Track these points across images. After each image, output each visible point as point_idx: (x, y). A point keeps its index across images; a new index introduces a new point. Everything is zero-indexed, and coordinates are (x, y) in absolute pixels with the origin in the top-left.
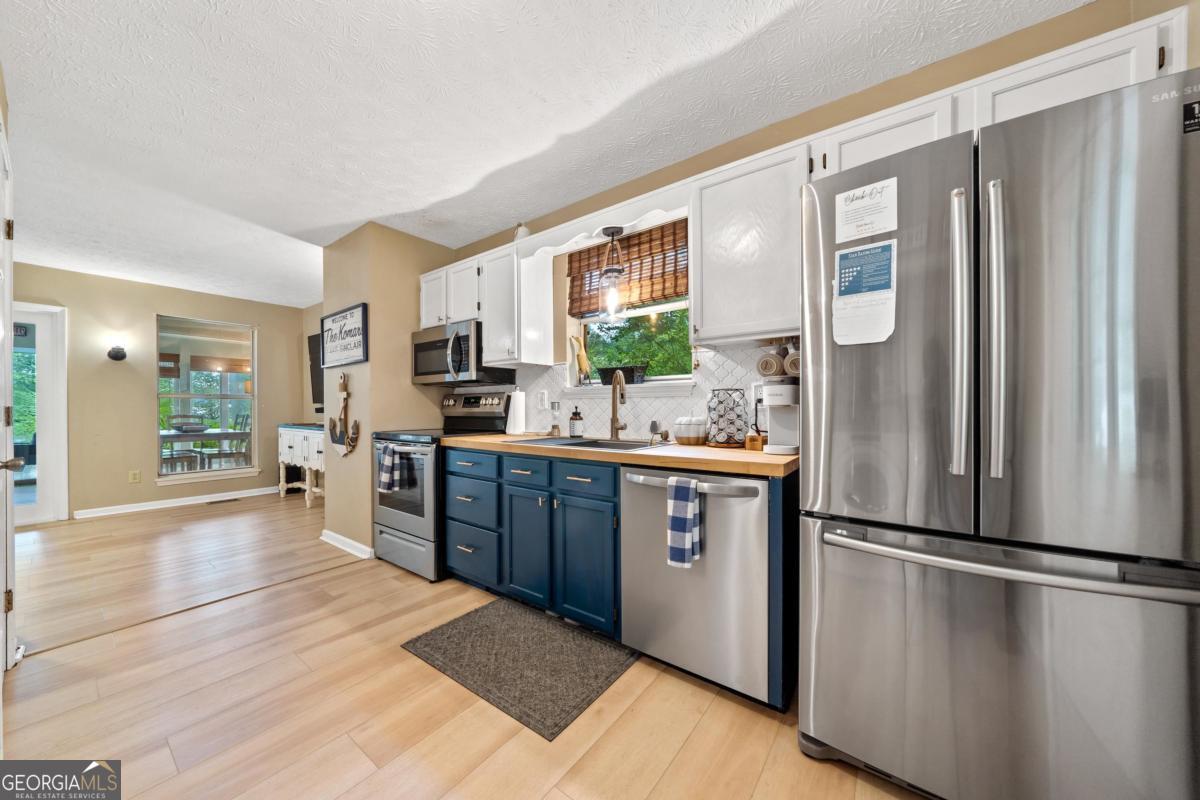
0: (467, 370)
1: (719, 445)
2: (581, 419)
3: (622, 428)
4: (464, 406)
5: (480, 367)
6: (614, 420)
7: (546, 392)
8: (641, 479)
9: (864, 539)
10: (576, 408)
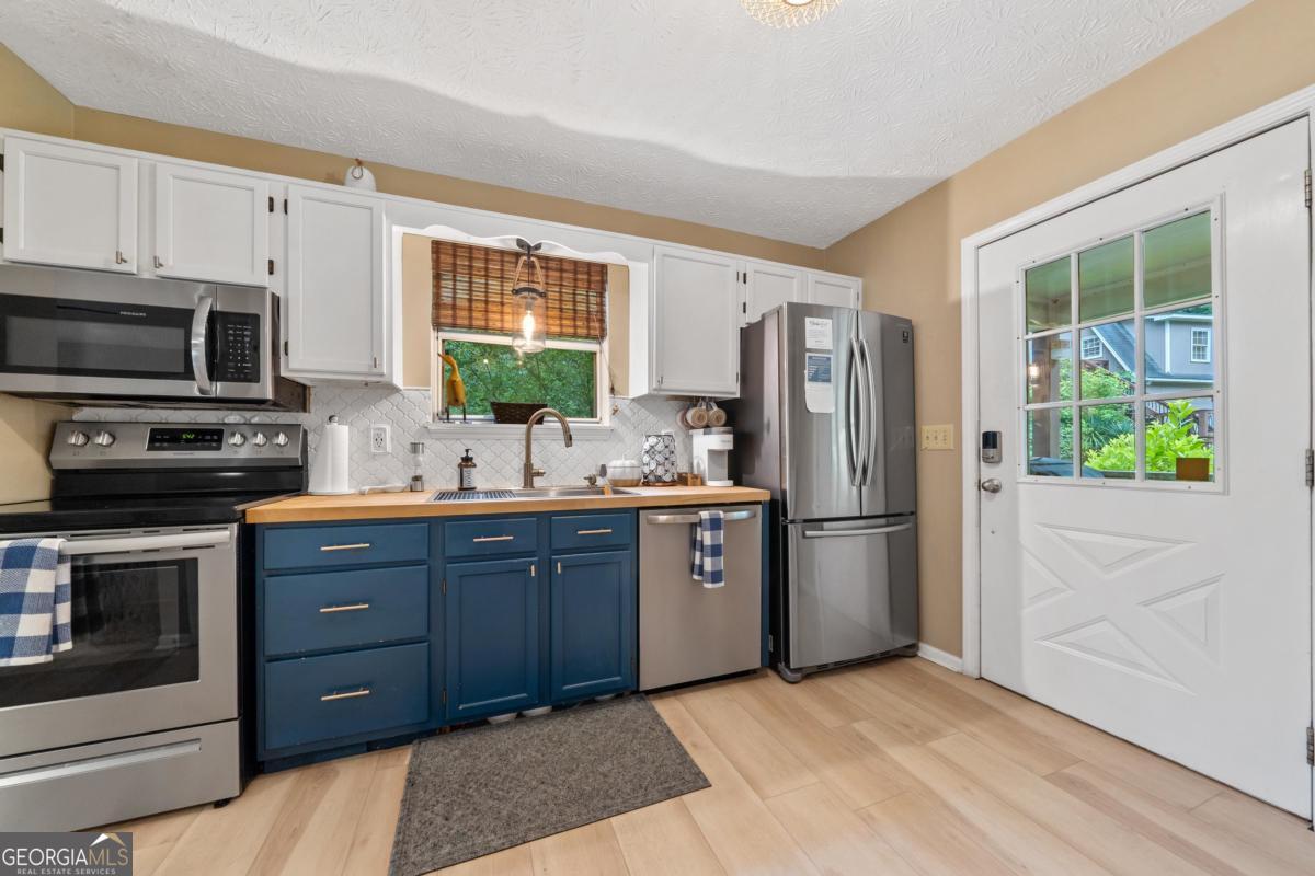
0: (257, 380)
1: (666, 484)
2: (475, 466)
3: (539, 474)
4: (149, 449)
5: (279, 382)
6: (528, 466)
7: (388, 429)
8: (663, 518)
9: (822, 530)
10: (467, 451)
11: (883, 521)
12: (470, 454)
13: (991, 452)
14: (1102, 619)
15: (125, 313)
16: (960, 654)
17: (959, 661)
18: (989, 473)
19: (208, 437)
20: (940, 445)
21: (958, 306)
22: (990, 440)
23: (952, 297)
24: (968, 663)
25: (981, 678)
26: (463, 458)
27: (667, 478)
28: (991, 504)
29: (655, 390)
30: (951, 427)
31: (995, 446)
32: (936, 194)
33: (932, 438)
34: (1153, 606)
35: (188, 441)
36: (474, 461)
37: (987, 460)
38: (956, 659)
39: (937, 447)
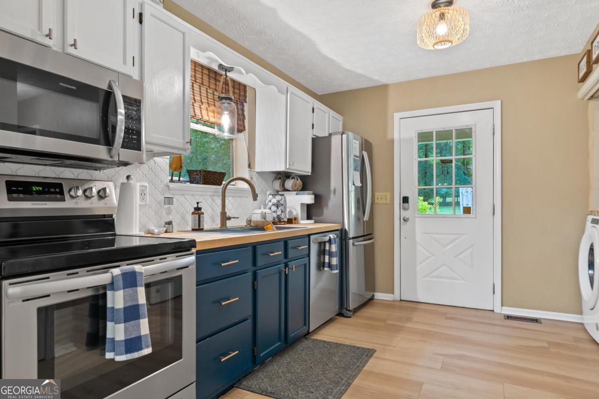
0: (139, 149)
2: (203, 213)
3: (229, 218)
4: (10, 199)
6: (223, 213)
10: (198, 203)
11: (362, 239)
12: (199, 206)
13: (406, 205)
14: (443, 265)
15: (62, 84)
16: (393, 293)
17: (393, 295)
18: (405, 214)
19: (52, 190)
20: (384, 201)
21: (392, 141)
22: (405, 200)
23: (389, 137)
24: (396, 296)
25: (401, 300)
26: (195, 208)
27: (286, 220)
28: (406, 227)
29: (288, 169)
30: (388, 194)
31: (408, 202)
32: (383, 89)
33: (380, 198)
34: (458, 257)
35: (38, 192)
36: (202, 210)
37: (405, 209)
38: (391, 295)
39: (382, 202)
